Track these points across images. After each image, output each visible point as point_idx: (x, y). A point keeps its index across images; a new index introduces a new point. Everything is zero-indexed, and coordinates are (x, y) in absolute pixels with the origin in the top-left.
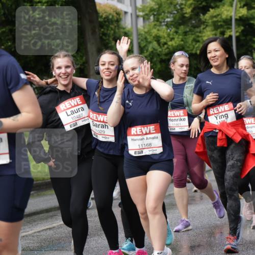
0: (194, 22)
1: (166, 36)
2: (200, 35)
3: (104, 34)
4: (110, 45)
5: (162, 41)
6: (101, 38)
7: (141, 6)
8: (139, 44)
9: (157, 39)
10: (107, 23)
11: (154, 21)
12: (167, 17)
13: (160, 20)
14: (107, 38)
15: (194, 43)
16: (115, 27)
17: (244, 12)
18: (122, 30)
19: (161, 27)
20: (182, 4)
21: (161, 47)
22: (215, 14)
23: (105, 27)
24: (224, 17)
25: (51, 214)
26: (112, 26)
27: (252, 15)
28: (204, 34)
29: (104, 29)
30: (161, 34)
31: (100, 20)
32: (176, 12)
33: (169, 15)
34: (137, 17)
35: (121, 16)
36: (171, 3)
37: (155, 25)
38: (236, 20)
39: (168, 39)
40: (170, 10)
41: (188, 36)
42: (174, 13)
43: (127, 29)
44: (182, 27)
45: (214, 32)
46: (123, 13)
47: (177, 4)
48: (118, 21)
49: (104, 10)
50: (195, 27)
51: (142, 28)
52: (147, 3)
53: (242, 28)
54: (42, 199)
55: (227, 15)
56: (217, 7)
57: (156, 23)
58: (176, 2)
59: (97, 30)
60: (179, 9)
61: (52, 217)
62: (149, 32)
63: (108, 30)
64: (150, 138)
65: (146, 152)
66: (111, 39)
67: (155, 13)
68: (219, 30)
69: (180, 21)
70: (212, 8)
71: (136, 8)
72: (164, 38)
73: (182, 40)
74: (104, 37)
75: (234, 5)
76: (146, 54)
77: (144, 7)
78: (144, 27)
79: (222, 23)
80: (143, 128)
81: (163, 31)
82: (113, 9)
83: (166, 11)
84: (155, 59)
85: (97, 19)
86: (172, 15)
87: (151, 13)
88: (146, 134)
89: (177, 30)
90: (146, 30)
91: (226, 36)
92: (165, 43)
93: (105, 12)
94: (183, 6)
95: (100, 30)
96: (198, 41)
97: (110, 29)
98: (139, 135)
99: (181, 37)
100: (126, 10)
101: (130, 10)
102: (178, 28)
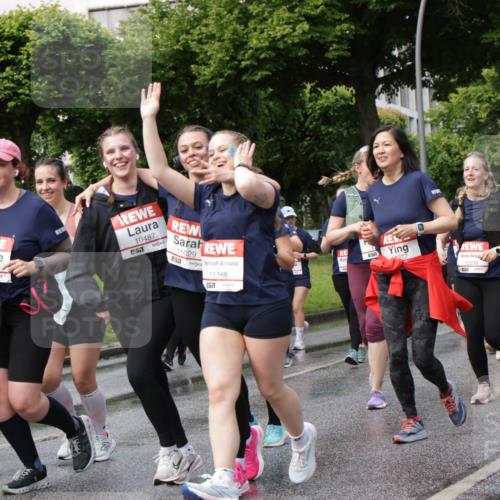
0: (490, 128)
1: (458, 144)
2: (497, 143)
5: (454, 150)
7: (429, 110)
8: (427, 153)
9: (448, 148)
11: (444, 128)
12: (459, 123)
13: (451, 126)
15: (491, 153)
19: (452, 135)
20: (476, 108)
21: (452, 158)
30: (452, 142)
32: (469, 117)
33: (460, 120)
34: (425, 123)
35: (406, 122)
36: (463, 107)
37: (445, 132)
40: (462, 115)
42: (467, 119)
43: (413, 137)
44: (476, 134)
46: (408, 119)
47: (471, 108)
49: (386, 116)
50: (491, 134)
51: (430, 136)
52: (436, 107)
57: (446, 129)
58: (469, 105)
60: (472, 114)
62: (438, 141)
65: (220, 287)
67: (445, 119)
69: (474, 128)
71: (423, 113)
72: (456, 147)
76: (435, 166)
77: (431, 111)
78: (432, 135)
80: (216, 244)
81: (455, 140)
82: (397, 115)
83: (458, 117)
84: (445, 172)
86: (464, 121)
87: (441, 119)
88: (221, 255)
89: (470, 138)
90: (435, 138)
92: (457, 153)
93: (388, 118)
94: (477, 110)
100: (411, 115)
101: (415, 115)
102: (472, 136)
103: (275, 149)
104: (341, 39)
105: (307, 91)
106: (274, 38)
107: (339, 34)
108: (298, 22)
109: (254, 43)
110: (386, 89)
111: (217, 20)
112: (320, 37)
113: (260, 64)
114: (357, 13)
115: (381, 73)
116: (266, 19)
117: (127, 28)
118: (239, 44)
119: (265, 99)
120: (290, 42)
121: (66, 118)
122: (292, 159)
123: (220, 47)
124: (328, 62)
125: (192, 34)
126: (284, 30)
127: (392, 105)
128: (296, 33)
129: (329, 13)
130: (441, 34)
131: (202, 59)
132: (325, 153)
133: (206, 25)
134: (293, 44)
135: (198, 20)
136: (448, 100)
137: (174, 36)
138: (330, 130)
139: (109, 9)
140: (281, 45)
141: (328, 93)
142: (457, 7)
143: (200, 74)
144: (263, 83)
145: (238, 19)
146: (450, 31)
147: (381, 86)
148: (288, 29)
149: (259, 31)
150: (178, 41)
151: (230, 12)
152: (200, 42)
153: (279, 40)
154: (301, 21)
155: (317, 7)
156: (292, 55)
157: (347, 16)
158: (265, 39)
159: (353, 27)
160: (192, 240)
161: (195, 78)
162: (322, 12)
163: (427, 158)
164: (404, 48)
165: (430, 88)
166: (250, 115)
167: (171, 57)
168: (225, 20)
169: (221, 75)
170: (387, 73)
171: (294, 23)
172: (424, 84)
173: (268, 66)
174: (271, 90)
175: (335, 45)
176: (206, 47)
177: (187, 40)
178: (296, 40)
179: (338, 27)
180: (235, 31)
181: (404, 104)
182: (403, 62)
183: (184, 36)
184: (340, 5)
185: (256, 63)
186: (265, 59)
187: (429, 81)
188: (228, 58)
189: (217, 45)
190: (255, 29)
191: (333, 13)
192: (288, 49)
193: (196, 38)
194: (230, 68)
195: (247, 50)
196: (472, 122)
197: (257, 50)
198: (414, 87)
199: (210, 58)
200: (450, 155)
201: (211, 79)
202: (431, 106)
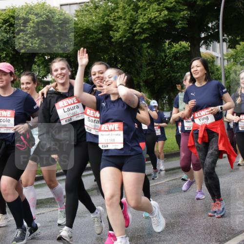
5: (238, 73)
8: (225, 74)
12: (241, 59)
13: (237, 61)
16: (211, 65)
18: (215, 67)
19: (238, 65)
21: (237, 77)
25: (175, 171)
30: (237, 69)
34: (224, 59)
37: (234, 64)
40: (242, 55)
43: (218, 66)
46: (216, 58)
48: (213, 62)
49: (205, 56)
52: (229, 52)
54: (170, 163)
61: (175, 173)
62: (230, 68)
64: (114, 134)
65: (111, 147)
67: (234, 57)
71: (223, 54)
72: (239, 71)
77: (227, 54)
78: (228, 65)
80: (109, 125)
81: (239, 68)
82: (210, 55)
83: (240, 56)
87: (232, 57)
88: (111, 130)
90: (229, 67)
100: (217, 56)
101: (219, 56)
103: (151, 72)
104: (183, 18)
105: (167, 44)
106: (150, 18)
107: (182, 16)
108: (162, 10)
109: (141, 21)
110: (205, 43)
111: (123, 10)
112: (173, 18)
113: (144, 31)
114: (191, 6)
115: (203, 35)
116: (147, 9)
117: (79, 14)
118: (134, 21)
119: (146, 48)
120: (158, 20)
121: (49, 57)
122: (159, 77)
123: (124, 23)
124: (177, 30)
125: (110, 16)
126: (155, 14)
127: (208, 51)
128: (161, 16)
129: (177, 6)
130: (232, 16)
131: (115, 29)
132: (175, 75)
133: (118, 12)
134: (160, 21)
135: (113, 10)
136: (235, 48)
137: (102, 17)
138: (178, 63)
139: (70, 4)
140: (154, 22)
141: (177, 45)
142: (240, 3)
143: (114, 36)
144: (145, 40)
145: (133, 9)
146: (237, 14)
147: (202, 42)
148: (157, 14)
149: (143, 15)
150: (104, 20)
151: (129, 5)
152: (114, 20)
153: (153, 19)
154: (164, 10)
155: (172, 3)
156: (159, 26)
157: (186, 7)
158: (146, 19)
159: (189, 13)
160: (96, 119)
161: (112, 38)
162: (174, 5)
163: (225, 76)
164: (214, 23)
165: (226, 42)
166: (139, 56)
167: (100, 27)
168: (127, 10)
169: (125, 37)
170: (206, 35)
171: (160, 11)
172: (224, 40)
173: (147, 32)
174: (149, 44)
175: (180, 22)
176: (117, 23)
177: (108, 19)
178: (161, 19)
179: (182, 13)
180: (131, 15)
181: (214, 50)
182: (213, 30)
183: (107, 17)
184: (183, 2)
185: (141, 31)
186: (146, 28)
187: (226, 39)
188: (128, 28)
189: (123, 22)
190: (141, 14)
191: (179, 6)
192: (157, 23)
193: (112, 18)
194: (129, 33)
195: (137, 24)
197: (142, 24)
198: (219, 42)
199: (119, 28)
200: (236, 75)
201: (120, 39)
202: (227, 51)
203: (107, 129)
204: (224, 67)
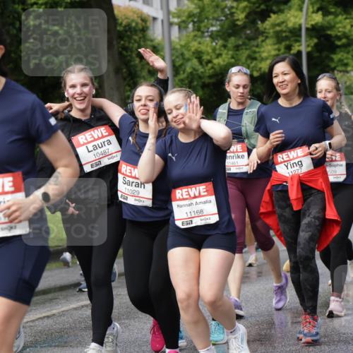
0: (248, 32)
1: (210, 51)
2: (257, 50)
3: (125, 48)
4: (132, 63)
5: (205, 57)
6: (120, 53)
7: (176, 9)
8: (173, 62)
9: (198, 55)
10: (129, 33)
11: (193, 31)
12: (212, 25)
13: (202, 29)
14: (129, 53)
15: (249, 62)
16: (140, 38)
17: (318, 18)
18: (149, 43)
19: (204, 39)
20: (232, 7)
21: (203, 67)
22: (278, 21)
23: (126, 39)
24: (290, 25)
25: (50, 296)
26: (136, 37)
27: (329, 23)
28: (262, 49)
29: (125, 41)
30: (203, 48)
31: (118, 28)
32: (224, 18)
33: (214, 23)
34: (171, 24)
35: (148, 24)
36: (217, 6)
37: (195, 36)
38: (307, 29)
39: (214, 56)
40: (216, 15)
41: (241, 52)
42: (222, 20)
43: (157, 41)
44: (232, 41)
45: (276, 47)
46: (151, 19)
47: (226, 7)
48: (144, 30)
49: (125, 15)
50: (250, 39)
51: (177, 40)
52: (184, 5)
53: (316, 40)
55: (295, 23)
56: (281, 11)
57: (196, 33)
58: (223, 4)
59: (115, 43)
60: (228, 15)
62: (186, 46)
63: (129, 42)
64: (201, 203)
66: (134, 55)
67: (196, 20)
68: (284, 44)
69: (230, 31)
70: (274, 13)
71: (169, 12)
72: (208, 54)
73: (233, 57)
74: (124, 53)
75: (305, 9)
76: (182, 76)
77: (179, 11)
78: (180, 39)
79: (287, 34)
81: (207, 45)
82: (137, 14)
83: (211, 17)
84: (195, 83)
85: (116, 27)
86: (218, 23)
87: (190, 19)
88: (195, 197)
89: (225, 43)
90: (183, 43)
91: (294, 51)
92: (210, 61)
93: (127, 18)
94: (234, 10)
95: (119, 43)
96: (255, 59)
97: (133, 41)
98: (186, 199)
99: (230, 53)
100: (155, 15)
101: (160, 15)
102: (226, 41)
127: (132, 3)
181: (147, 1)
196: (227, 24)
200: (201, 62)
202: (178, 5)
203: (188, 197)
204: (170, 42)
